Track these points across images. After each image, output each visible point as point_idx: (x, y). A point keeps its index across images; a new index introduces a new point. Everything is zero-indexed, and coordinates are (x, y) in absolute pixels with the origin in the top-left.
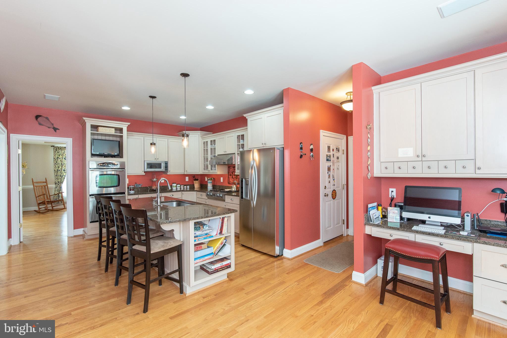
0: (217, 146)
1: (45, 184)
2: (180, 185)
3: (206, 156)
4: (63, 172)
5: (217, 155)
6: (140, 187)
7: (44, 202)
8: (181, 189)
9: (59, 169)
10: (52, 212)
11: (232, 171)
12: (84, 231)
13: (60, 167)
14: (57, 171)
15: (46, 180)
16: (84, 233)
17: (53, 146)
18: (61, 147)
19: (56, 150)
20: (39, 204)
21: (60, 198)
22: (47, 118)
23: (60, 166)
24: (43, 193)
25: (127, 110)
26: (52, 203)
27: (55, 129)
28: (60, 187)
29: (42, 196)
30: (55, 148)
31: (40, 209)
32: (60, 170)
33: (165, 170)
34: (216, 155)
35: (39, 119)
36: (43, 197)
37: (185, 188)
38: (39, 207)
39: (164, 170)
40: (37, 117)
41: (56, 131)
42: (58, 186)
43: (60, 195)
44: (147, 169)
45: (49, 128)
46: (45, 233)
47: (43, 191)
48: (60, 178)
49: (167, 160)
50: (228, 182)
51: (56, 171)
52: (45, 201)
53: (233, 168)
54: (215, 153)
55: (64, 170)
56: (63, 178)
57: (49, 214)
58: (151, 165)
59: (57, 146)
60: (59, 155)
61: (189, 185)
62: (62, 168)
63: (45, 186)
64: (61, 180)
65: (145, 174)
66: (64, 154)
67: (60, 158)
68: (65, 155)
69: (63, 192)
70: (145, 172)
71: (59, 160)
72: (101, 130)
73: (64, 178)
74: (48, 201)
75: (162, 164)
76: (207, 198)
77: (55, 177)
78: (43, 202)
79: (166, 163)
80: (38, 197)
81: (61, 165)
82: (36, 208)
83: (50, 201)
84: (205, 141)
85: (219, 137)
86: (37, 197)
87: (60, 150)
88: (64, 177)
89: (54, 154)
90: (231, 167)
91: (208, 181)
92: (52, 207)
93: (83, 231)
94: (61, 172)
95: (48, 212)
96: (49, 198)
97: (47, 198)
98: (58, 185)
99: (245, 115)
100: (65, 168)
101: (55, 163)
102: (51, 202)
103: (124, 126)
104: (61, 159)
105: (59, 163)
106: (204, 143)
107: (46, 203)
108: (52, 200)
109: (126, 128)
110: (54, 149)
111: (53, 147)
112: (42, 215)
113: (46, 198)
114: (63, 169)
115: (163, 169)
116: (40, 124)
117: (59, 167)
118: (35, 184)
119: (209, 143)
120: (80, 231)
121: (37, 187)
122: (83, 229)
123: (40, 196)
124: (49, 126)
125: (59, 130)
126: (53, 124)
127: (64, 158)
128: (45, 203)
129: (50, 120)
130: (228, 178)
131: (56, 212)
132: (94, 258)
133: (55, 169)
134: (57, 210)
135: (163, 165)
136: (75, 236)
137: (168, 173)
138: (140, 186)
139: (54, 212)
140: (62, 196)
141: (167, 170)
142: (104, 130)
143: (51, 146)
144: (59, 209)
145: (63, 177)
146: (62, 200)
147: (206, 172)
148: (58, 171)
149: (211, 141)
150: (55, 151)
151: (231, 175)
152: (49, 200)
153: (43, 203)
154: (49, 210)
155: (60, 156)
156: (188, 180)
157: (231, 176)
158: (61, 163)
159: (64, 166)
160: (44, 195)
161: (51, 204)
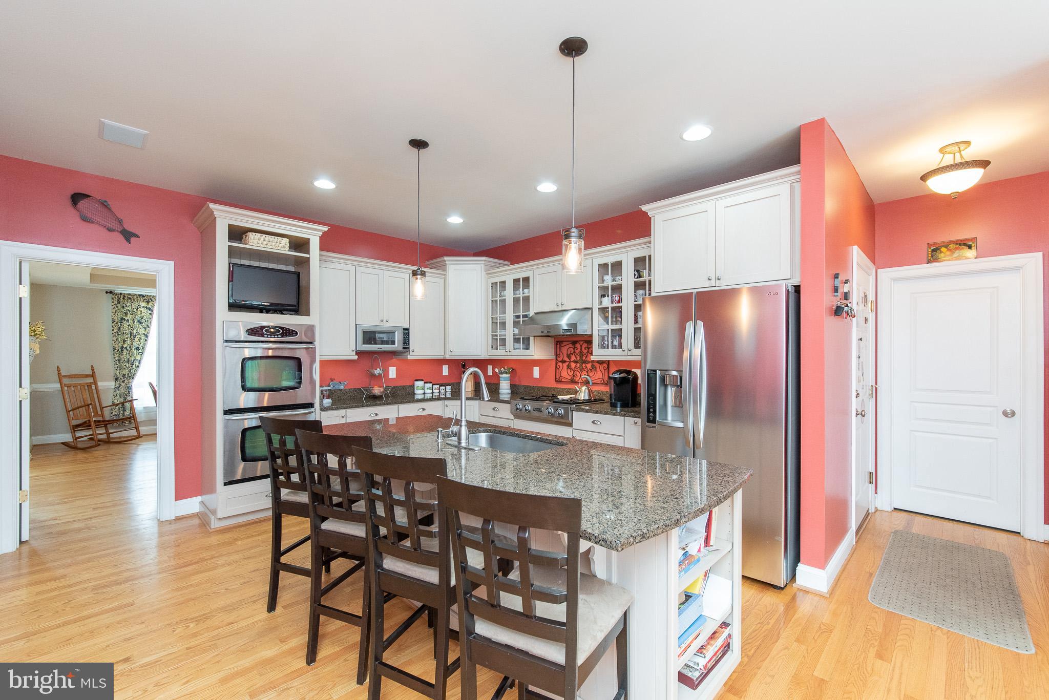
0: (533, 292)
1: (90, 380)
2: (431, 385)
3: (498, 316)
4: (135, 353)
5: (533, 313)
6: (341, 390)
7: (88, 422)
8: (434, 394)
9: (125, 346)
10: (106, 446)
11: (569, 353)
12: (202, 503)
13: (128, 342)
14: (120, 350)
15: (93, 370)
16: (202, 510)
17: (111, 292)
18: (130, 294)
19: (119, 302)
20: (75, 428)
21: (127, 413)
22: (104, 204)
23: (127, 338)
24: (86, 403)
25: (327, 189)
26: (108, 426)
27: (128, 236)
28: (128, 387)
29: (84, 408)
30: (117, 297)
31: (76, 440)
32: (128, 348)
33: (404, 348)
34: (531, 313)
35: (82, 204)
36: (85, 410)
37: (443, 391)
38: (73, 435)
39: (401, 349)
40: (76, 198)
41: (129, 241)
42: (123, 384)
43: (128, 405)
44: (364, 345)
45: (110, 230)
46: (94, 509)
47: (85, 396)
48: (127, 365)
49: (406, 325)
50: (556, 379)
51: (118, 350)
52: (89, 420)
53: (571, 345)
54: (527, 308)
55: (138, 349)
56: (134, 366)
57: (100, 452)
58: (370, 337)
59: (119, 292)
60: (126, 314)
61: (450, 385)
62: (132, 344)
63: (89, 386)
64: (130, 371)
65: (357, 357)
66: (137, 310)
67: (128, 321)
68: (139, 312)
69: (134, 398)
70: (358, 353)
71: (126, 325)
72: (254, 242)
73: (138, 366)
74: (99, 421)
75: (396, 333)
76: (512, 417)
77: (116, 364)
78: (85, 422)
79: (406, 331)
80: (73, 410)
81: (129, 336)
82: (67, 437)
83: (103, 421)
84: (498, 280)
85: (541, 271)
86: (71, 411)
87: (127, 301)
88: (137, 363)
89: (114, 311)
90: (564, 343)
91: (501, 376)
92: (108, 434)
93: (200, 503)
94: (129, 354)
95: (100, 446)
96: (99, 412)
97: (96, 414)
98: (123, 382)
99: (644, 208)
100: (139, 343)
101: (116, 331)
102: (105, 423)
103: (313, 234)
104: (130, 322)
105: (125, 332)
106: (494, 285)
107: (92, 423)
108: (107, 419)
109: (318, 239)
110: (112, 299)
111: (111, 295)
112: (81, 455)
113: (93, 414)
114: (135, 345)
115: (398, 346)
116: (85, 219)
117: (124, 341)
118: (66, 381)
119: (510, 285)
120: (192, 505)
121: (69, 386)
122: (199, 499)
123: (78, 408)
124: (110, 225)
125: (138, 237)
126: (120, 222)
127: (138, 321)
128: (90, 426)
129: (113, 209)
130: (556, 367)
131: (116, 446)
132: (254, 602)
133: (116, 346)
134: (120, 442)
135: (398, 337)
136: (178, 519)
137: (409, 356)
138: (342, 387)
139: (112, 446)
140: (131, 408)
141: (407, 348)
142: (263, 242)
143: (107, 292)
144: (124, 437)
145: (135, 364)
146: (132, 418)
147: (500, 354)
148: (122, 351)
149: (516, 281)
150: (115, 303)
151: (563, 362)
152: (100, 418)
153: (86, 425)
154: (99, 440)
155: (129, 315)
156: (447, 374)
157: (565, 365)
158: (131, 333)
159: (137, 339)
160: (88, 405)
161: (106, 426)
